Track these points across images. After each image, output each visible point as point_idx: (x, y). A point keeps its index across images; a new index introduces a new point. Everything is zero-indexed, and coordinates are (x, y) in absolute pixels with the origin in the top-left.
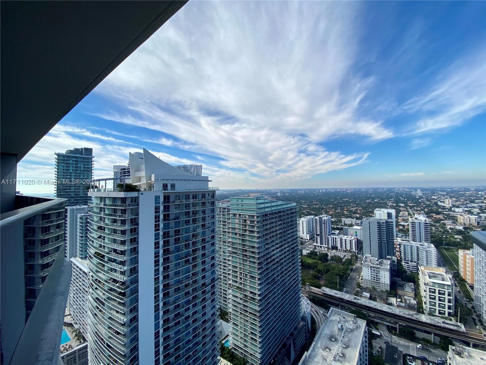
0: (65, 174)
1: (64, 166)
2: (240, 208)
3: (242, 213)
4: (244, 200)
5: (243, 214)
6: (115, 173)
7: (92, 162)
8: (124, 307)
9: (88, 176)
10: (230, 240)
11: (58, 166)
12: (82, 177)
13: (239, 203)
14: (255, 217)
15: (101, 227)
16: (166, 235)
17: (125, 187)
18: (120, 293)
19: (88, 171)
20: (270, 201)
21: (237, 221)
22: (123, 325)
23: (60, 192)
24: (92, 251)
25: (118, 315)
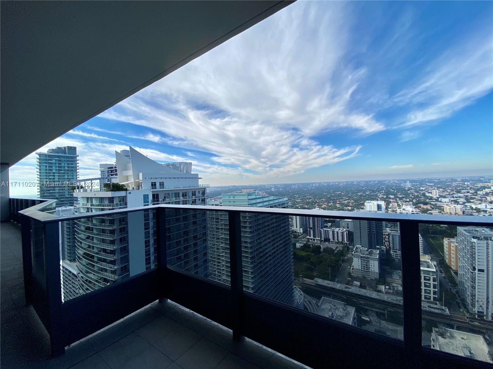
0: (48, 175)
1: (46, 166)
2: (232, 204)
4: (236, 197)
6: (102, 172)
7: (76, 161)
9: (73, 176)
11: (40, 166)
12: (66, 177)
13: (231, 200)
15: (89, 227)
17: (111, 187)
20: (262, 197)
23: (44, 193)
24: (81, 252)
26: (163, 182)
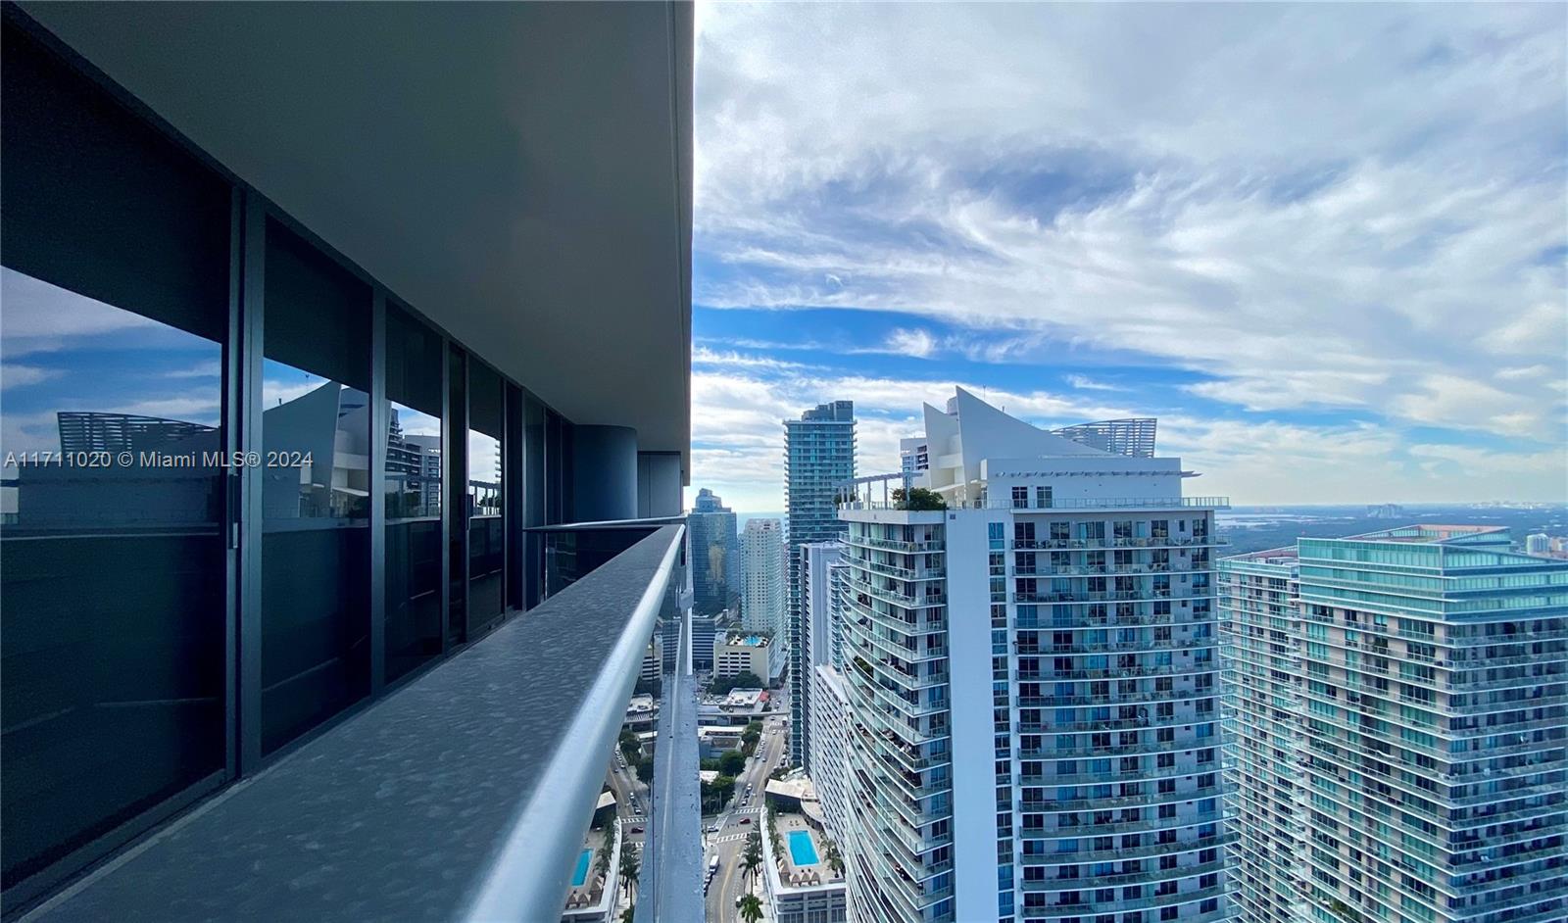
0: (803, 468)
1: (800, 450)
2: (1354, 585)
3: (1361, 605)
4: (1373, 554)
5: (1366, 614)
6: (906, 459)
7: (852, 435)
8: (917, 813)
9: (845, 471)
11: (789, 450)
12: (833, 473)
13: (1347, 565)
14: (1439, 633)
15: (865, 596)
16: (1027, 642)
17: (909, 499)
18: (909, 775)
19: (844, 458)
21: (1338, 640)
22: (918, 859)
23: (795, 510)
24: (850, 653)
25: (904, 829)
26: (1049, 488)
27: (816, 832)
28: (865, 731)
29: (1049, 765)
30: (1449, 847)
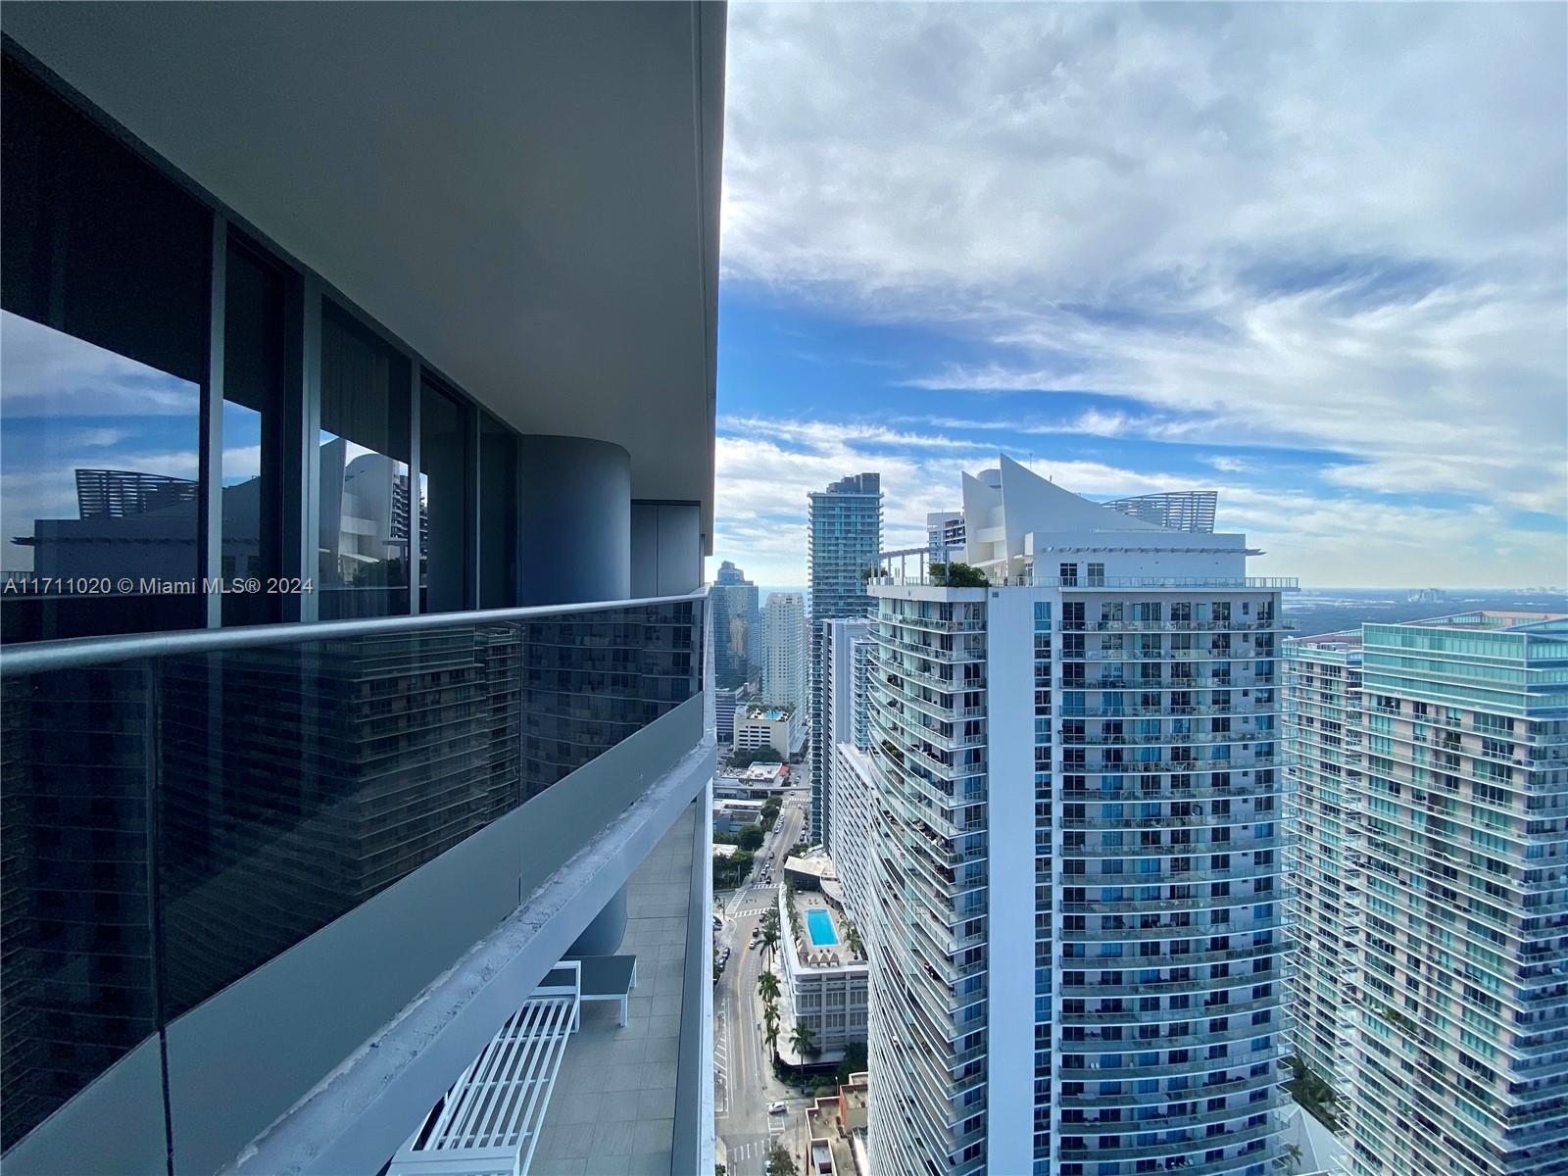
0: (827, 542)
1: (824, 523)
2: (1425, 675)
3: (1432, 697)
4: (1448, 642)
5: (1438, 707)
6: (933, 534)
7: (879, 508)
8: (950, 911)
9: (871, 545)
10: (1360, 807)
12: (858, 548)
13: (1418, 653)
14: (1520, 730)
15: (895, 677)
16: (1073, 731)
17: (948, 574)
18: (941, 869)
19: (870, 532)
21: (1405, 733)
22: (950, 960)
24: (878, 736)
25: (935, 926)
26: (1102, 565)
27: (835, 912)
28: (893, 819)
29: (1094, 864)
30: (1519, 958)
